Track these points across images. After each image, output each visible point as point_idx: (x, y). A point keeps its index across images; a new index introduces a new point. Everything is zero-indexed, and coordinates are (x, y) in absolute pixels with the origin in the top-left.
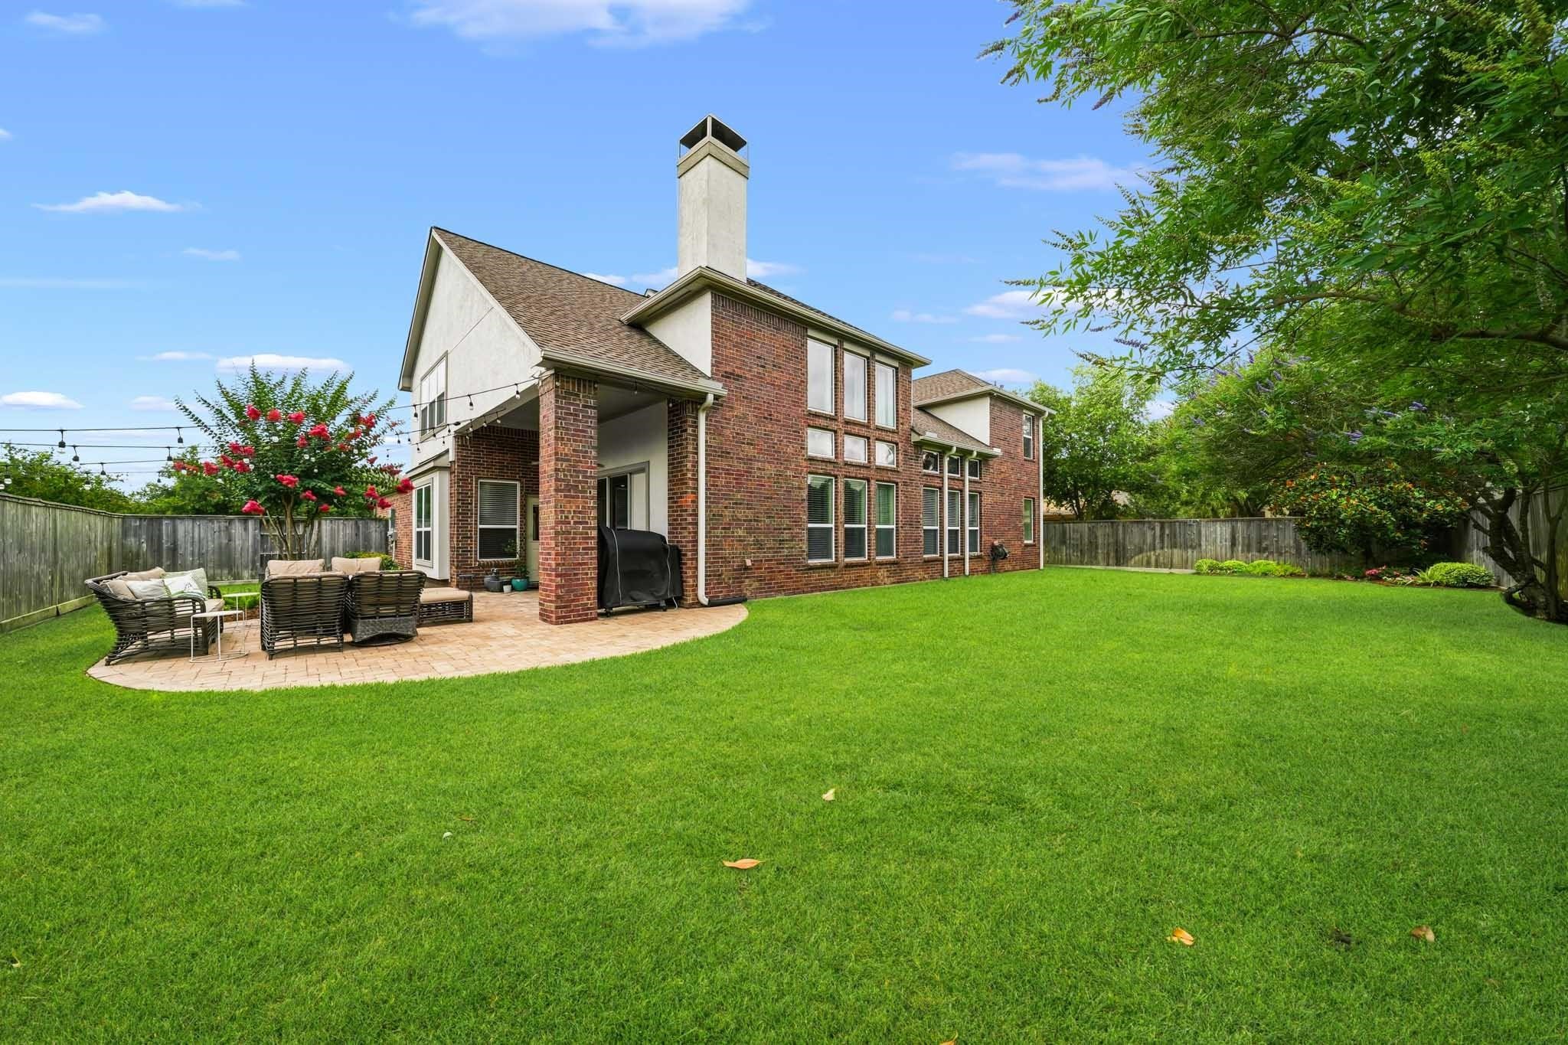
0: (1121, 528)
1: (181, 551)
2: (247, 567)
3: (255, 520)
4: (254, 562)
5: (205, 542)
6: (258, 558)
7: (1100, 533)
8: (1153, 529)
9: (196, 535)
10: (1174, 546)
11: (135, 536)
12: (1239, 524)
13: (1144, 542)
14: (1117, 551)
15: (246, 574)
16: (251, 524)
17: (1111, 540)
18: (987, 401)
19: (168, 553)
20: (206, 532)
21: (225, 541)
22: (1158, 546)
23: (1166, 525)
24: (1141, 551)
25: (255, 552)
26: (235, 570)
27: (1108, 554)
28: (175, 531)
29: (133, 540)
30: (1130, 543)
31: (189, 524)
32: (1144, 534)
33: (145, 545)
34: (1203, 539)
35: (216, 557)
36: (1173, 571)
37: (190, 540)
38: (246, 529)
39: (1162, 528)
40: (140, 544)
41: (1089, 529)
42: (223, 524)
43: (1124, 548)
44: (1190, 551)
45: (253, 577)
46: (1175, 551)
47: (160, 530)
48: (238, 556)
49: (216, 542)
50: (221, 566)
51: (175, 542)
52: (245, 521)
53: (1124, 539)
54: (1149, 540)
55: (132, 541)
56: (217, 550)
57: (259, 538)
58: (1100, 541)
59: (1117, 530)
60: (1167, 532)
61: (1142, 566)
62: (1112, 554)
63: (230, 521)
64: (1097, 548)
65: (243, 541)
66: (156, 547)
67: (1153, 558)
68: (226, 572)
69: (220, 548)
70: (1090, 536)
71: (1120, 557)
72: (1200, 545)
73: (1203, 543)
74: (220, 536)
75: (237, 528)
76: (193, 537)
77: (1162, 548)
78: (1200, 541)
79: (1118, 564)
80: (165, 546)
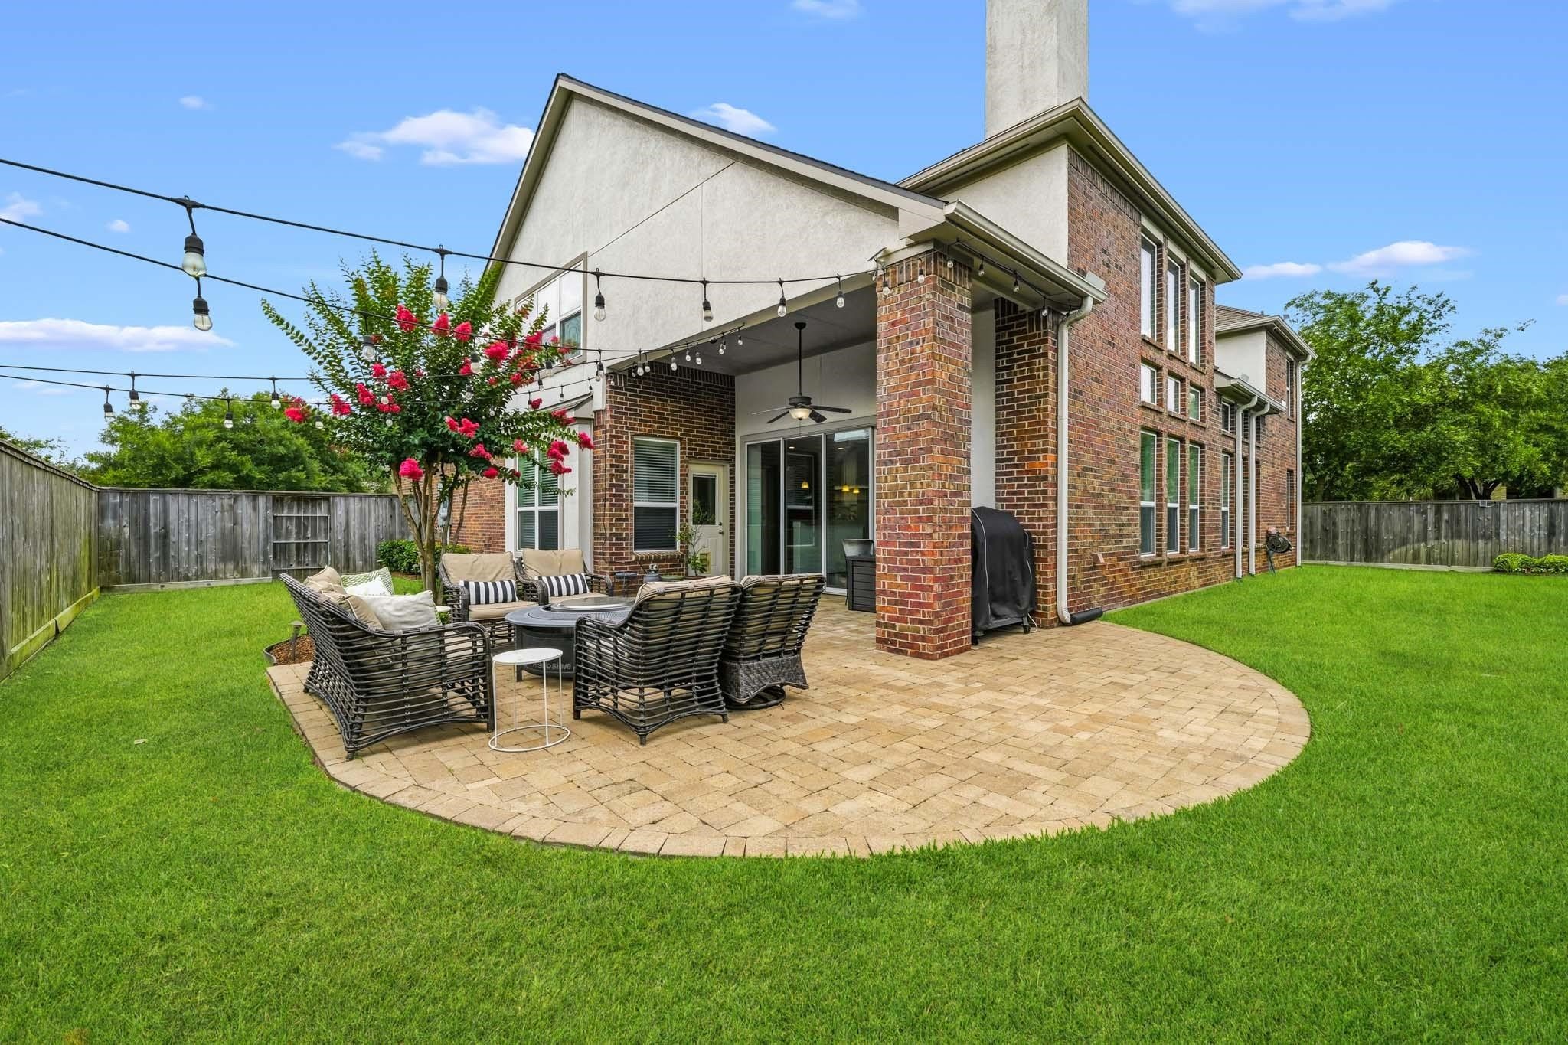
0: (1373, 512)
1: (173, 538)
2: (256, 561)
3: (267, 495)
4: (265, 554)
5: (204, 527)
6: (270, 548)
7: (1340, 518)
8: (1425, 513)
9: (193, 518)
10: (1456, 535)
11: (114, 518)
12: (1561, 507)
13: (1410, 529)
14: (1366, 542)
15: (256, 569)
16: (262, 502)
17: (1357, 528)
18: (1262, 338)
19: (156, 539)
20: (205, 511)
21: (230, 525)
22: (1431, 535)
23: (1445, 508)
24: (1404, 542)
25: (267, 539)
26: (241, 564)
27: (1353, 546)
28: (165, 511)
29: (112, 522)
30: (1388, 532)
31: (183, 500)
32: (1409, 520)
33: (127, 530)
34: (1503, 527)
35: (218, 546)
36: (1455, 568)
37: (185, 524)
38: (255, 508)
39: (1438, 511)
40: (122, 527)
41: (1324, 512)
42: (227, 502)
43: (1377, 537)
44: (1481, 543)
45: (264, 574)
46: (1459, 543)
47: (146, 509)
48: (246, 545)
49: (219, 524)
50: (224, 559)
51: (165, 527)
52: (255, 497)
53: (1378, 525)
54: (1417, 527)
55: (110, 523)
56: (219, 536)
57: (271, 521)
58: (1341, 528)
59: (1368, 514)
60: (1446, 516)
61: (1405, 561)
62: (1359, 546)
63: (236, 498)
64: (1335, 537)
65: (252, 525)
66: (141, 532)
67: (1423, 552)
68: (230, 566)
69: (223, 534)
70: (1324, 521)
71: (1371, 549)
72: (1498, 535)
73: (1503, 533)
74: (222, 520)
75: (244, 506)
76: (189, 520)
77: (1438, 538)
78: (1498, 528)
79: (1368, 557)
80: (153, 531)
